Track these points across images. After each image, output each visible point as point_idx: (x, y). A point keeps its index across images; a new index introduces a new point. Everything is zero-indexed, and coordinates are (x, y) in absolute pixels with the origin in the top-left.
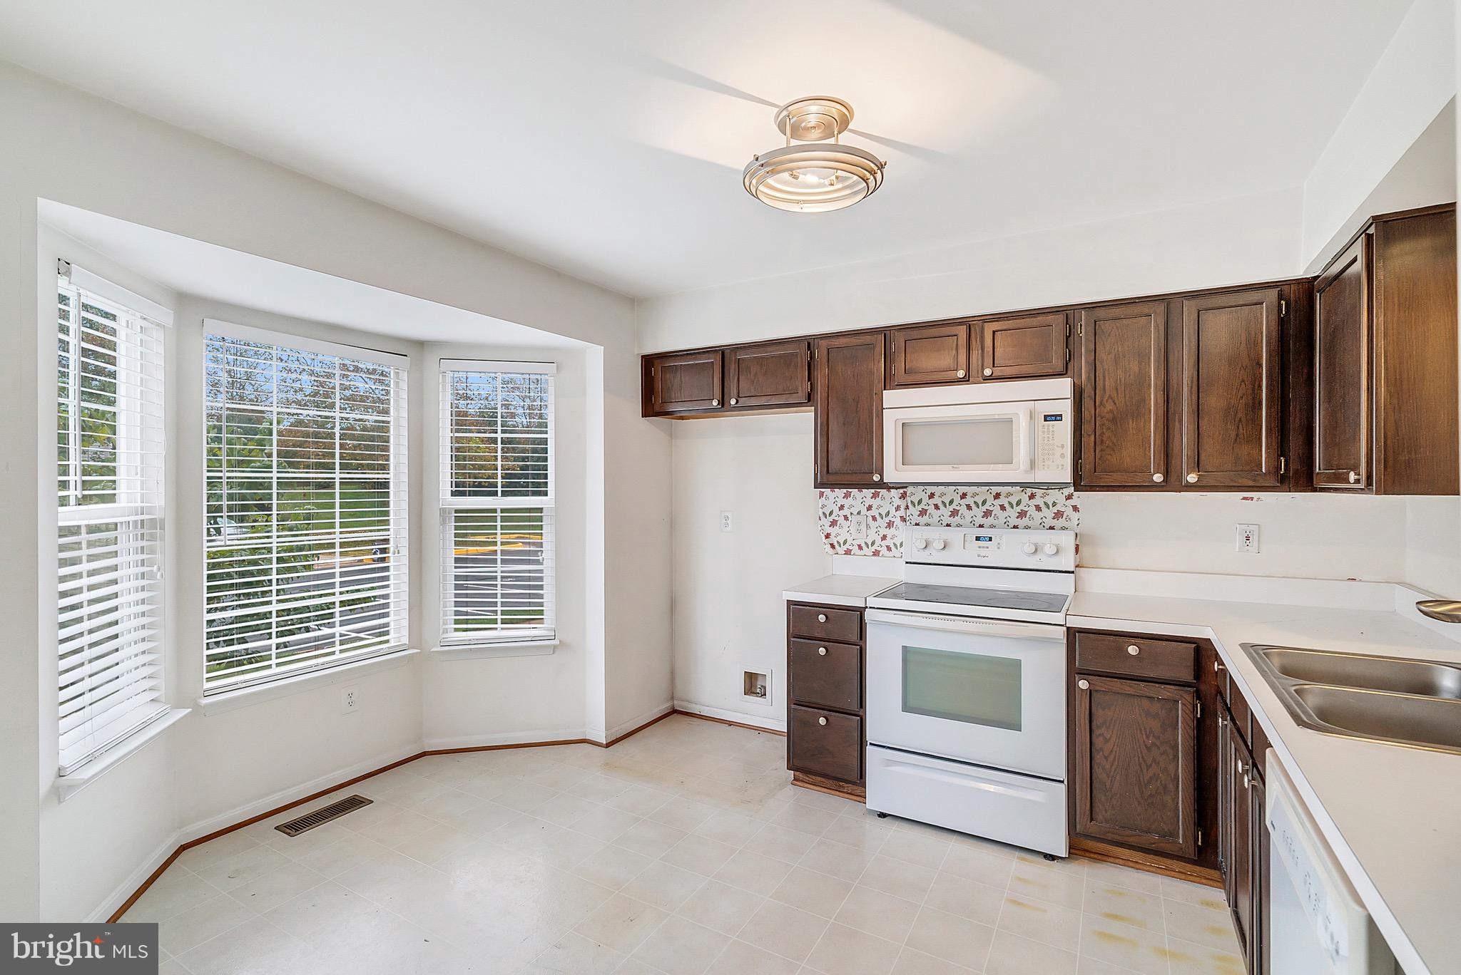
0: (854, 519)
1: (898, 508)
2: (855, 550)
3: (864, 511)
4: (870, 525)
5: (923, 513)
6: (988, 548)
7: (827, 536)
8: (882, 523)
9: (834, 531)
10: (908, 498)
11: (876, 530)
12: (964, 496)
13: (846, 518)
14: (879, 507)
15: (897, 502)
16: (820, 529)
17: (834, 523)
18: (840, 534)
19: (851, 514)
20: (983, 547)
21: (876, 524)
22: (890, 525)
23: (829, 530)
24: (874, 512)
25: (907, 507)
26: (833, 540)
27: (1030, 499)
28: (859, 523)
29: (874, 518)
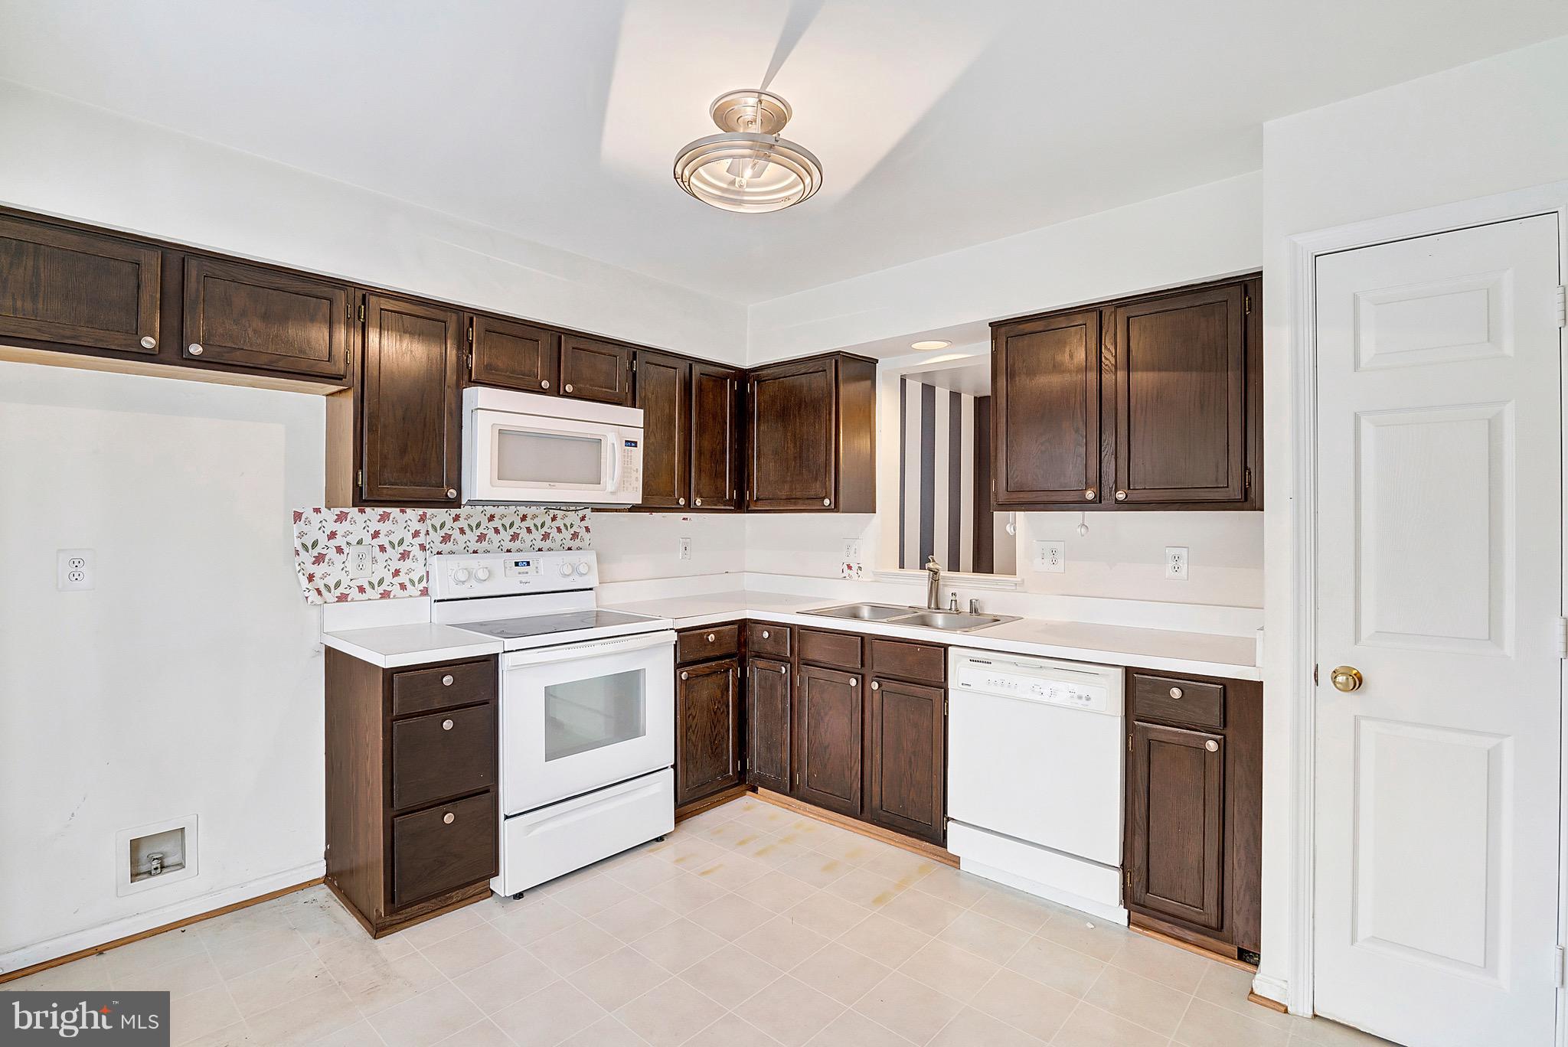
0: (352, 551)
1: (416, 534)
2: (354, 593)
3: (367, 539)
4: (377, 558)
5: (446, 538)
6: (527, 573)
7: (311, 578)
8: (393, 554)
9: (318, 570)
10: (429, 521)
11: (386, 564)
12: (492, 518)
13: (339, 550)
14: (389, 533)
15: (415, 525)
16: (298, 568)
17: (319, 559)
18: (331, 572)
19: (348, 543)
20: (523, 573)
21: (386, 556)
22: (404, 556)
23: (312, 569)
24: (382, 540)
25: (427, 533)
26: (319, 583)
27: (552, 521)
28: (361, 557)
29: (382, 549)
